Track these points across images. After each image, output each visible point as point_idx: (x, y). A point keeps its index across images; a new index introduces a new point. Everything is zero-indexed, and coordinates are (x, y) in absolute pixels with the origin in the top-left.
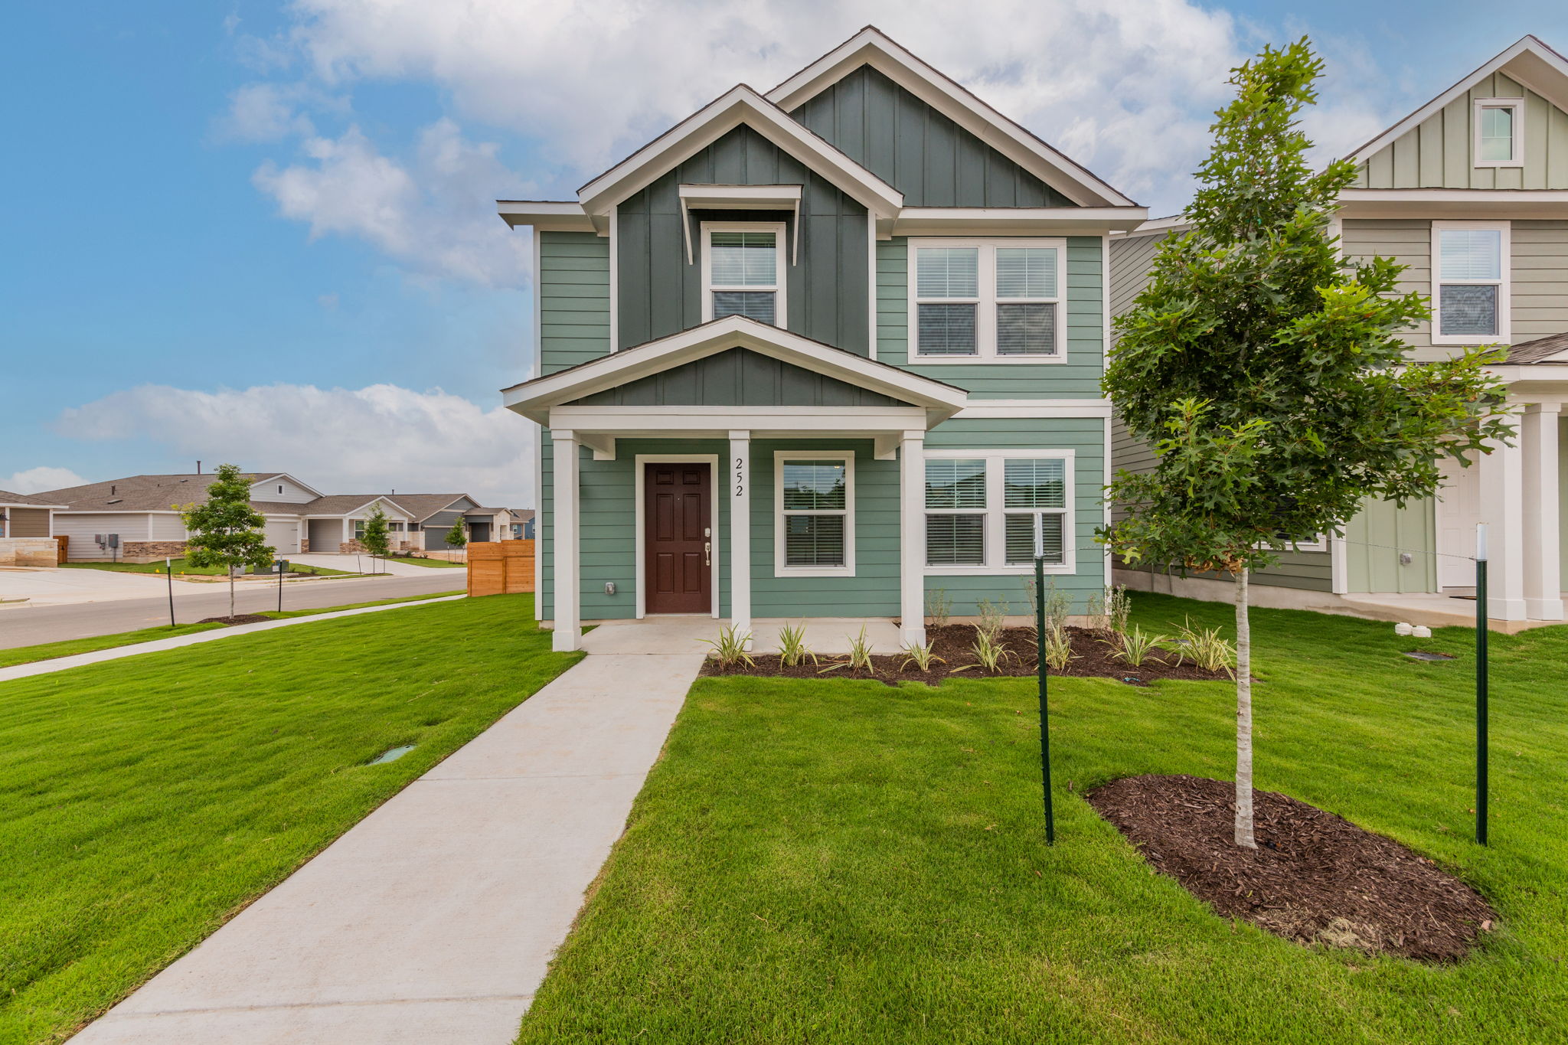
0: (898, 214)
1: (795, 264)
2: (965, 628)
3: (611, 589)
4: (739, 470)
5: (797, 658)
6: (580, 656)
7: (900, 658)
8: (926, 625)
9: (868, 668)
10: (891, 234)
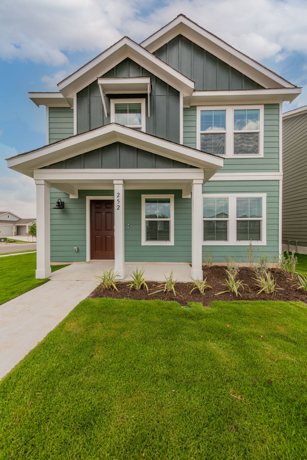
0: (192, 95)
1: (149, 116)
2: (219, 267)
3: (76, 250)
4: (118, 198)
5: (140, 285)
6: (47, 280)
7: (190, 285)
8: (202, 266)
9: (173, 292)
10: (190, 105)
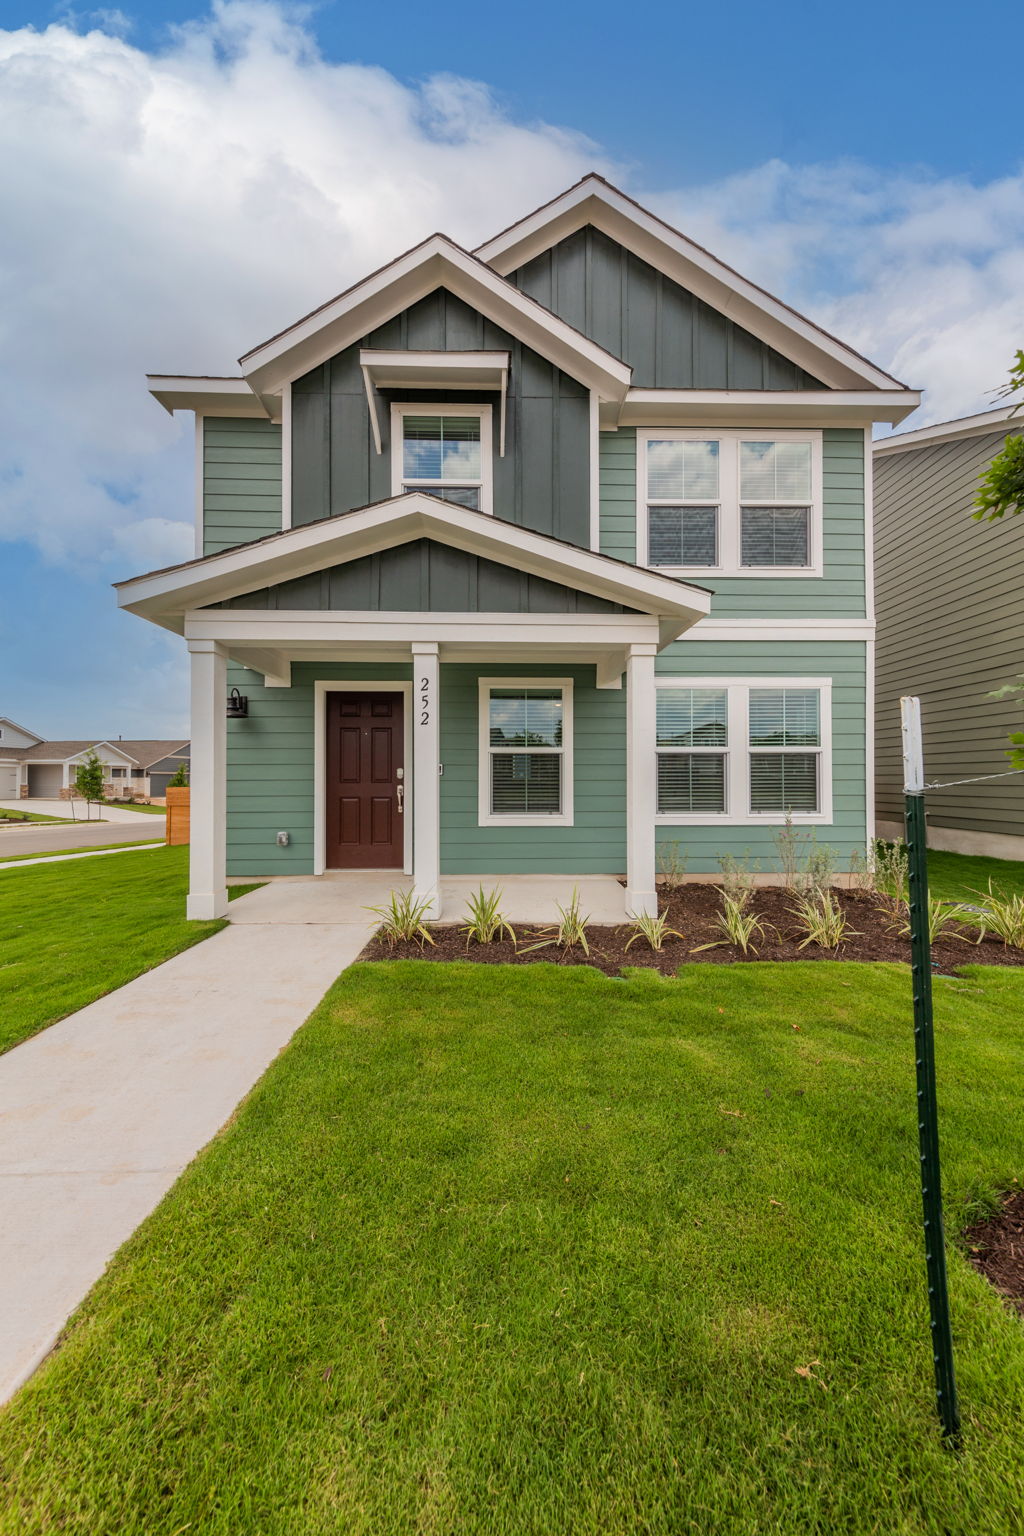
0: (624, 398)
1: (502, 454)
2: (703, 888)
3: (284, 840)
4: (425, 693)
5: (492, 931)
6: (220, 925)
7: (626, 931)
8: (657, 884)
9: (582, 947)
10: (617, 423)
